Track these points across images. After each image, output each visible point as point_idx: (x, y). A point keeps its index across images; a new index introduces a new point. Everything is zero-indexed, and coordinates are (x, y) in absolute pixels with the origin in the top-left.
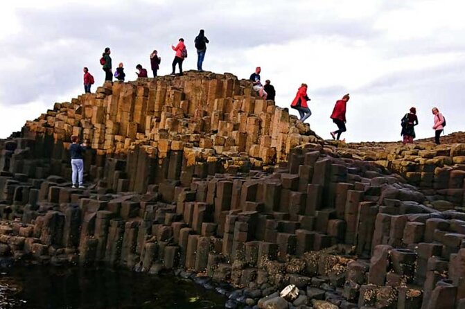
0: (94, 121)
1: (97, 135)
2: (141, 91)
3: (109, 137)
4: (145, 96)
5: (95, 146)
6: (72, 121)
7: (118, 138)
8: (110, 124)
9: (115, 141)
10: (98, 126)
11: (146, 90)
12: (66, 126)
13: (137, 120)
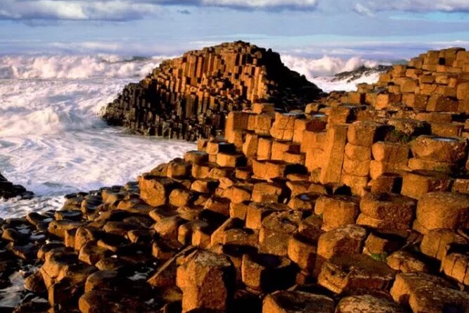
0: (177, 77)
1: (177, 85)
2: (200, 60)
3: (183, 85)
4: (203, 63)
5: (177, 90)
6: (166, 77)
7: (188, 86)
8: (184, 79)
9: (186, 88)
10: (178, 80)
11: (203, 59)
12: (163, 81)
13: (198, 76)
